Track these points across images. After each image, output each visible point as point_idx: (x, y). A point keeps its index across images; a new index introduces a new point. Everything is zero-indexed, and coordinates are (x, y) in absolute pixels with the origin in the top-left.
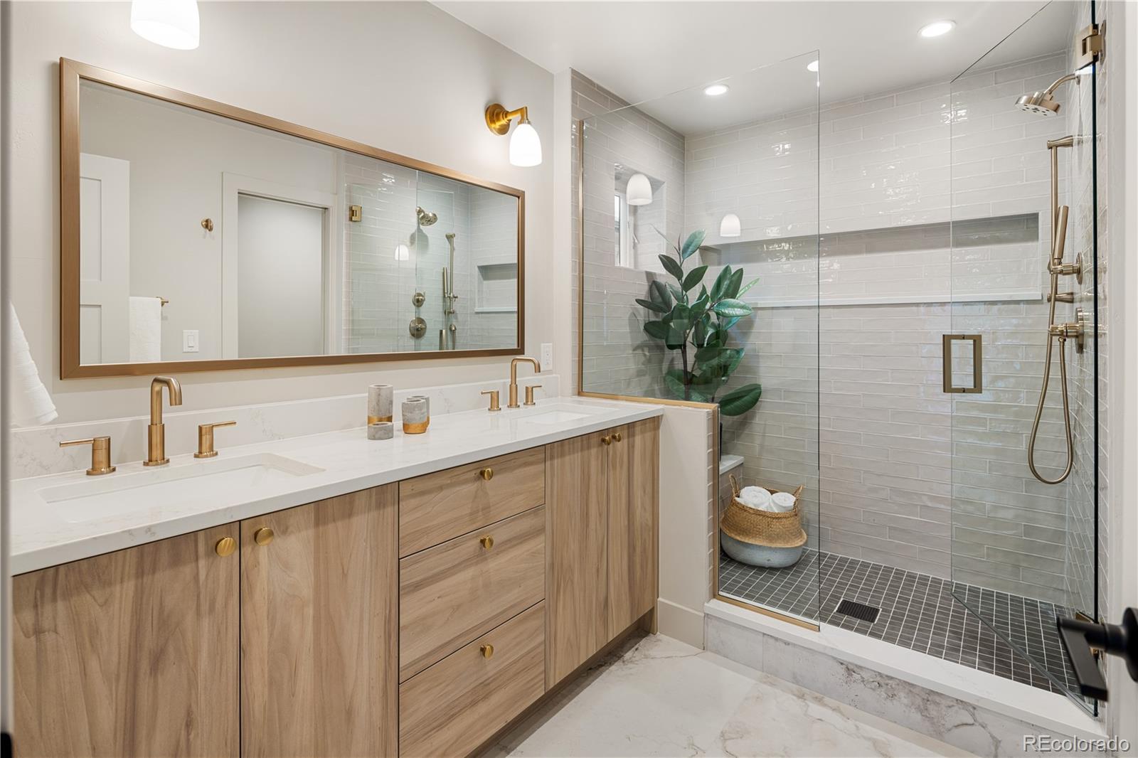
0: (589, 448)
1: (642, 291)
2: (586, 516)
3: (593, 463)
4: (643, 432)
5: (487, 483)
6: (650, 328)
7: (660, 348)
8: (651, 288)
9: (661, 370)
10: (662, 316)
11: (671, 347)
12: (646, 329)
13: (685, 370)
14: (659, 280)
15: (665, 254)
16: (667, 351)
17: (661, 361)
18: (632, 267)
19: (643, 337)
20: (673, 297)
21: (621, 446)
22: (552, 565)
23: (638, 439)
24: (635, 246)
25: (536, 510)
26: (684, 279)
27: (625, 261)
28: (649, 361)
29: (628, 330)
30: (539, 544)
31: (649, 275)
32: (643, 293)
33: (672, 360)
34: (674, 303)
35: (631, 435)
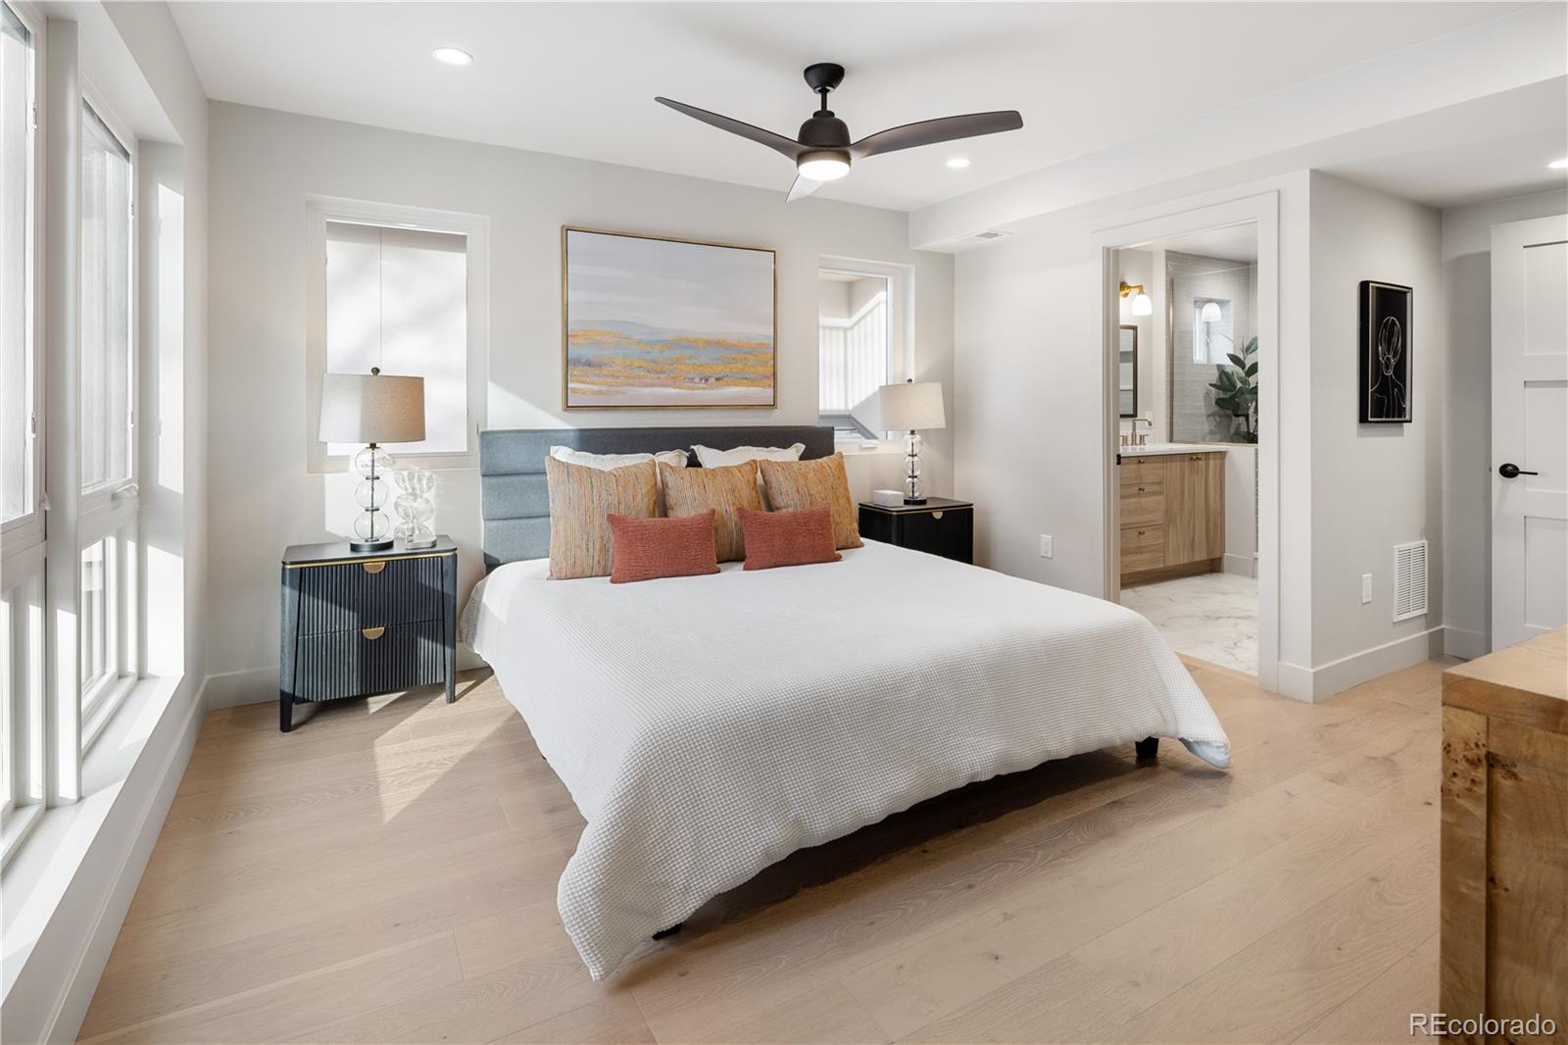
0: (1184, 461)
1: (1214, 377)
2: (1183, 493)
3: (1186, 471)
4: (1214, 459)
5: (1141, 465)
6: (1219, 402)
7: (1229, 417)
8: (1220, 375)
9: (1229, 432)
10: (1229, 394)
11: (1237, 416)
12: (1216, 402)
13: (1248, 432)
14: (1228, 370)
15: (1232, 353)
16: (1234, 418)
17: (1229, 426)
18: (1205, 362)
19: (1215, 408)
20: (1237, 381)
21: (1201, 463)
22: (1167, 511)
23: (1211, 462)
24: (1208, 344)
25: (1160, 483)
26: (1247, 368)
27: (1199, 356)
28: (1219, 424)
29: (1203, 403)
30: (1161, 498)
31: (1220, 367)
32: (1214, 379)
33: (1239, 425)
34: (1239, 385)
35: (1207, 459)
